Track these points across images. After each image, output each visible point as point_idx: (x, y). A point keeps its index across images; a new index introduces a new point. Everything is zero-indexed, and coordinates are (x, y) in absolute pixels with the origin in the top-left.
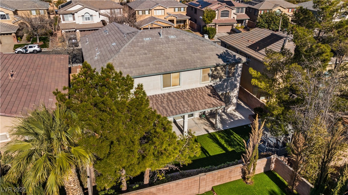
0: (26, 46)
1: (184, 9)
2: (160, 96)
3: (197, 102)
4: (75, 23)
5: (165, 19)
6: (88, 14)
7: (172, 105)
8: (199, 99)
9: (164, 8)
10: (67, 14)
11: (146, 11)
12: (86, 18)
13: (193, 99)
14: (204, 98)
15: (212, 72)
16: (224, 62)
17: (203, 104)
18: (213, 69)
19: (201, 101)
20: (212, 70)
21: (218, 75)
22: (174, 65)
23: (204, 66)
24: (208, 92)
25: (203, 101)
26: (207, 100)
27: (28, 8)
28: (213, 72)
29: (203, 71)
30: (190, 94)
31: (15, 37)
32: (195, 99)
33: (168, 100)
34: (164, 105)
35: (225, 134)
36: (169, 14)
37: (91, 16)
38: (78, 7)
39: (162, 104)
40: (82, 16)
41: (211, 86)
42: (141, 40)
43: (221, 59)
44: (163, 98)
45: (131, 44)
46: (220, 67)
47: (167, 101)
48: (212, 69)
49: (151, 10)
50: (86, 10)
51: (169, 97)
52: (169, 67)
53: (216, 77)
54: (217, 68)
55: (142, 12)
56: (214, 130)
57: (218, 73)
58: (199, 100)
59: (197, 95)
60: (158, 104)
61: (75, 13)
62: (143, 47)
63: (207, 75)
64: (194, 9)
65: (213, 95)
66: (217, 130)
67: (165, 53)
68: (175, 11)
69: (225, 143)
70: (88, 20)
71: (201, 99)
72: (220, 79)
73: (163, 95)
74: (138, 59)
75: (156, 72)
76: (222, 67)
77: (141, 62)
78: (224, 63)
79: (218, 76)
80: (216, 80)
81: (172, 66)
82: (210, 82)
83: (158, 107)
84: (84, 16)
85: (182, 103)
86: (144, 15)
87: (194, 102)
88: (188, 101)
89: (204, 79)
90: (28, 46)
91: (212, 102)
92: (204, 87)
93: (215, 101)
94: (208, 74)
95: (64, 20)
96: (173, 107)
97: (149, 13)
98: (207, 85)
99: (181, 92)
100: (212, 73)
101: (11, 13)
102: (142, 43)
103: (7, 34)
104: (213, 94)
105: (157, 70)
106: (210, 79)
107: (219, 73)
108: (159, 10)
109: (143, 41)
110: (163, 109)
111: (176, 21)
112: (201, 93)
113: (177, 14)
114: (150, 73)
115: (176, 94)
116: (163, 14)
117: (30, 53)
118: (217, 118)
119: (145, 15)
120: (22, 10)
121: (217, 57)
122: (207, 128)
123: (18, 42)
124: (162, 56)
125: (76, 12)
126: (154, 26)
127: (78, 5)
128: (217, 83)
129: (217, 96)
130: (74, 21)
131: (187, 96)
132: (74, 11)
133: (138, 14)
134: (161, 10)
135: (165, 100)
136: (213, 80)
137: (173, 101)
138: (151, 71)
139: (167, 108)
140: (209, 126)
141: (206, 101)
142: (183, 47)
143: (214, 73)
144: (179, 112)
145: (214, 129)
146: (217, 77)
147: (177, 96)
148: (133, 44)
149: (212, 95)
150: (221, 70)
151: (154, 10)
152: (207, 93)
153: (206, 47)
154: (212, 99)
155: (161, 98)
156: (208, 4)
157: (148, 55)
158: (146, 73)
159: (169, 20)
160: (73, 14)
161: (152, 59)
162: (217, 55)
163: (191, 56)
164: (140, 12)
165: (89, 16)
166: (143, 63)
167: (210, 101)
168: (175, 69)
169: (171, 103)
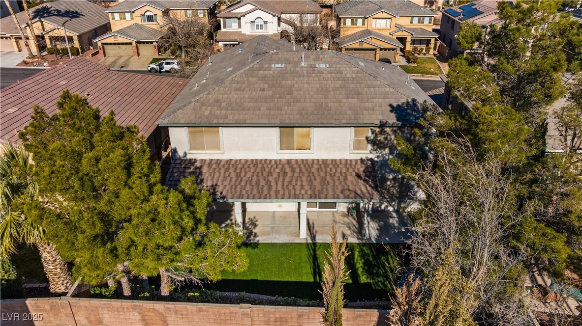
0: (162, 62)
1: (430, 20)
2: (273, 162)
3: (328, 184)
4: (241, 32)
5: (390, 34)
6: (260, 19)
7: (283, 181)
8: (336, 178)
9: (391, 17)
10: (231, 18)
11: (359, 20)
12: (257, 26)
13: (325, 177)
14: (346, 179)
15: (374, 135)
16: (398, 120)
17: (337, 189)
18: (377, 130)
19: (337, 183)
20: (373, 132)
21: (386, 142)
22: (301, 114)
23: (355, 121)
24: (359, 171)
25: (340, 184)
26: (349, 184)
27: (184, 6)
28: (376, 135)
29: (356, 131)
30: (325, 168)
31: (157, 47)
32: (328, 178)
33: (281, 171)
34: (270, 178)
35: (372, 251)
36: (399, 28)
37: (266, 22)
38: (249, 7)
39: (268, 176)
40: (252, 22)
41: (371, 160)
42: (266, 66)
43: (395, 113)
44: (275, 166)
45: (247, 72)
46: (391, 128)
47: (279, 173)
48: (375, 131)
49: (368, 18)
50: (259, 13)
51: (286, 166)
52: (292, 117)
53: (382, 145)
54: (386, 129)
55: (352, 21)
56: (358, 239)
57: (386, 139)
58: (334, 181)
59: (336, 171)
60: (262, 175)
61: (242, 18)
62: (264, 78)
63: (364, 139)
64: (450, 21)
65: (366, 176)
66: (364, 241)
67: (295, 93)
68: (412, 22)
69: (361, 267)
70: (261, 29)
71: (339, 179)
72: (390, 149)
73: (277, 162)
74: (246, 96)
75: (265, 121)
76: (396, 128)
77: (250, 102)
78: (398, 122)
79: (387, 144)
80: (382, 151)
81: (298, 116)
82: (369, 152)
83: (259, 179)
84: (254, 22)
85: (302, 181)
86: (354, 26)
87: (324, 184)
88: (315, 180)
89: (357, 146)
90: (164, 62)
91: (357, 189)
92: (356, 161)
93: (363, 188)
94: (367, 138)
95: (225, 27)
96: (283, 185)
97: (363, 24)
98: (364, 158)
99: (310, 162)
100: (374, 138)
101: (159, 13)
102: (266, 72)
103: (148, 43)
104: (366, 174)
105: (269, 119)
106: (370, 147)
107: (389, 139)
108: (382, 20)
109: (269, 69)
110: (266, 184)
111: (412, 40)
112: (344, 170)
113: (416, 28)
114: (255, 121)
115: (300, 165)
116: (388, 26)
117: (166, 71)
118: (365, 218)
119: (356, 26)
120: (175, 10)
121: (389, 108)
122: (348, 232)
123: (159, 55)
124: (289, 96)
125: (244, 16)
126: (365, 46)
127: (249, 4)
128: (385, 157)
129: (372, 180)
130: (240, 30)
131: (318, 171)
132: (241, 13)
133: (345, 24)
134: (385, 20)
135: (277, 170)
136: (376, 150)
137: (289, 175)
138: (259, 118)
139: (273, 184)
140: (354, 231)
141: (346, 184)
142: (332, 86)
143: (379, 138)
144: (290, 194)
145: (360, 237)
146: (385, 145)
147: (300, 168)
148: (252, 72)
149: (363, 177)
150: (393, 134)
151: (373, 18)
152: (357, 171)
153: (377, 89)
154: (360, 184)
155: (272, 166)
156: (477, 13)
157: (265, 92)
158: (248, 121)
159: (397, 38)
160: (239, 19)
161: (269, 100)
162: (391, 105)
163: (340, 102)
164: (349, 22)
165: (263, 23)
166: (251, 104)
167: (354, 187)
168: (300, 121)
169: (284, 177)
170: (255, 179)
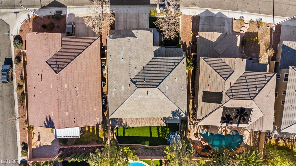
16: (173, 116)
42: (136, 96)
62: (136, 101)
74: (131, 108)
77: (133, 110)
121: (171, 112)
124: (143, 108)
148: (132, 99)
149: (163, 119)
157: (137, 107)
161: (138, 110)
169: (143, 120)
170: (136, 121)
